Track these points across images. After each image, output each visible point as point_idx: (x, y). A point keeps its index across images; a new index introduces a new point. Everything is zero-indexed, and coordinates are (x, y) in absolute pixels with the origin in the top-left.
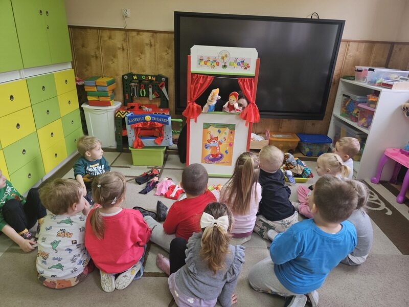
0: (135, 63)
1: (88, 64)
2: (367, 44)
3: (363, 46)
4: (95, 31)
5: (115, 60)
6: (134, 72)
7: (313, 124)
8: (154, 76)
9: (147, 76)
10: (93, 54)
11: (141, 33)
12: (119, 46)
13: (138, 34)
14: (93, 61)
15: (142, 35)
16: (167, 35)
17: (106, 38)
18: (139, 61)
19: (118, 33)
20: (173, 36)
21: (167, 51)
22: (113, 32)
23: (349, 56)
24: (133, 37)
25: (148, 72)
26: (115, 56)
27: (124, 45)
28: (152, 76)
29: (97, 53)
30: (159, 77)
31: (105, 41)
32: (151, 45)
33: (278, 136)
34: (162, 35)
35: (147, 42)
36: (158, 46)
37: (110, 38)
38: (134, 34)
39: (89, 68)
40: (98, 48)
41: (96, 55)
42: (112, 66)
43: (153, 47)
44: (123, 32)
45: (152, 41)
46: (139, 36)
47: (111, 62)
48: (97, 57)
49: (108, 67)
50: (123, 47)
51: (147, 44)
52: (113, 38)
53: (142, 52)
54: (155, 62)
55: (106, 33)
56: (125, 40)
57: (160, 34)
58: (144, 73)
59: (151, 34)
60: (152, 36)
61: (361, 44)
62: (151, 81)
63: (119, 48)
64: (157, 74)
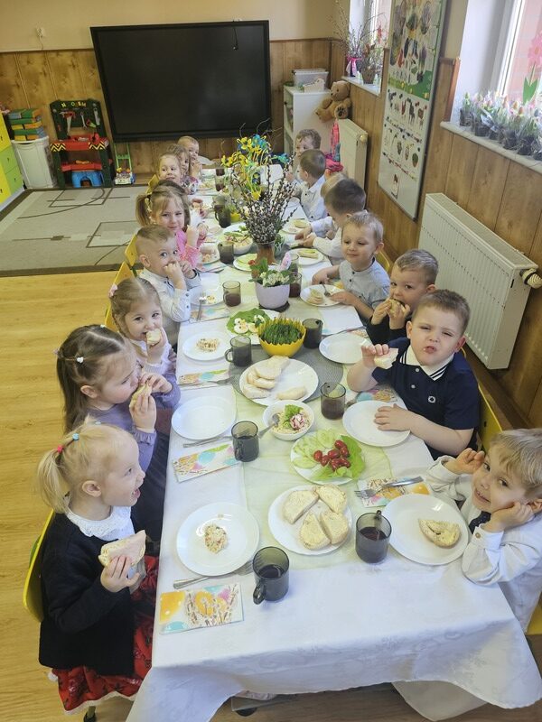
0: (60, 88)
1: (11, 95)
2: (305, 43)
3: (301, 45)
4: (11, 56)
5: (38, 87)
6: (62, 99)
8: (84, 102)
9: (76, 102)
10: (13, 82)
11: (60, 54)
12: (41, 71)
13: (58, 55)
14: (15, 90)
15: (62, 56)
16: (88, 53)
17: (25, 63)
18: (64, 86)
19: (36, 56)
20: (93, 53)
21: (92, 71)
22: (30, 55)
23: (289, 58)
24: (53, 58)
25: (76, 97)
26: (37, 83)
27: (45, 69)
28: (81, 102)
29: (18, 81)
30: (89, 102)
31: (24, 67)
32: (74, 66)
34: (84, 53)
36: (81, 66)
37: (28, 62)
38: (54, 55)
39: (12, 99)
40: (18, 75)
41: (17, 84)
42: (37, 94)
43: (77, 68)
44: (40, 55)
45: (74, 61)
46: (59, 57)
47: (34, 91)
48: (18, 86)
49: (32, 96)
50: (44, 72)
51: (70, 65)
52: (31, 62)
53: (66, 75)
54: (82, 84)
55: (23, 59)
56: (45, 63)
57: (81, 53)
58: (73, 99)
59: (72, 53)
60: (73, 55)
61: (298, 44)
62: (81, 108)
63: (41, 73)
64: (86, 99)
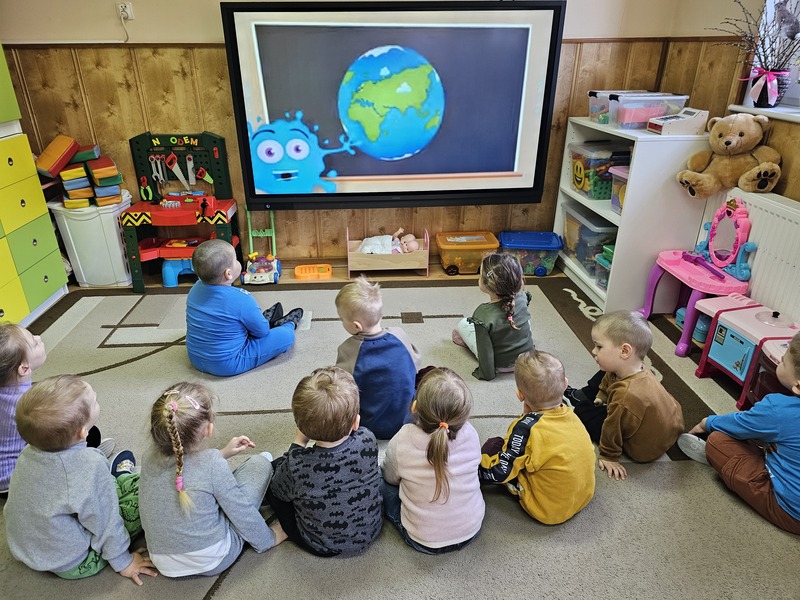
0: (156, 112)
1: (61, 120)
2: (616, 46)
3: (609, 48)
4: (65, 52)
5: (115, 109)
6: (156, 130)
7: (525, 211)
8: (194, 137)
9: (180, 137)
10: (67, 99)
11: (160, 50)
12: (120, 79)
13: (154, 53)
14: (69, 112)
15: (163, 55)
16: (213, 51)
17: (91, 66)
18: (163, 108)
19: (113, 53)
20: (223, 52)
21: (218, 83)
22: (103, 52)
23: (583, 71)
24: (145, 59)
26: (113, 101)
27: (129, 77)
28: (190, 137)
29: (76, 97)
30: (205, 139)
31: (89, 72)
32: (184, 74)
33: (457, 239)
34: (205, 51)
35: (176, 67)
36: (198, 74)
37: (98, 64)
38: (147, 52)
39: (63, 128)
40: (76, 87)
41: (74, 101)
42: (110, 121)
43: (189, 78)
44: (124, 51)
45: (185, 65)
46: (157, 56)
47: (106, 115)
48: (76, 106)
49: (101, 124)
50: (127, 81)
51: (176, 73)
52: (104, 64)
53: (167, 90)
54: (197, 106)
55: (89, 57)
56: (129, 67)
57: (199, 50)
58: (178, 132)
59: (180, 51)
60: (185, 55)
61: (604, 45)
62: (190, 147)
63: (120, 85)
64: (200, 132)
